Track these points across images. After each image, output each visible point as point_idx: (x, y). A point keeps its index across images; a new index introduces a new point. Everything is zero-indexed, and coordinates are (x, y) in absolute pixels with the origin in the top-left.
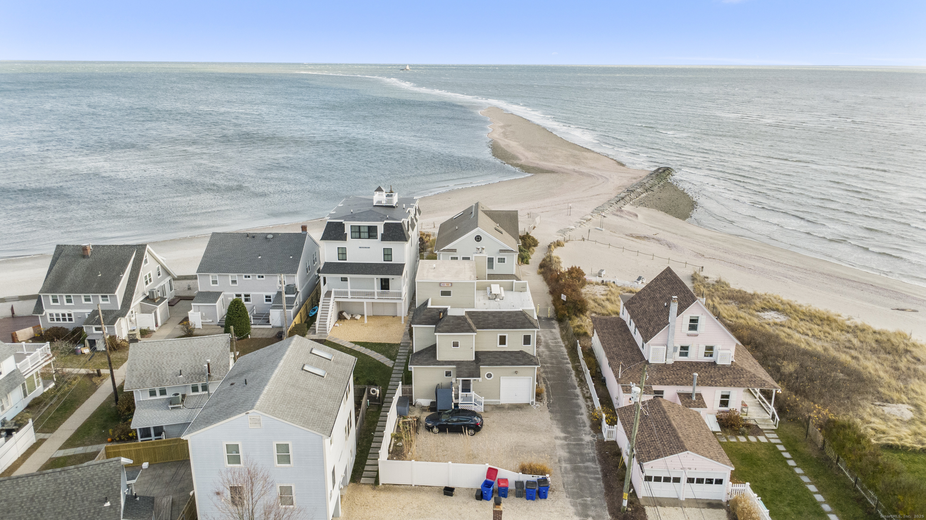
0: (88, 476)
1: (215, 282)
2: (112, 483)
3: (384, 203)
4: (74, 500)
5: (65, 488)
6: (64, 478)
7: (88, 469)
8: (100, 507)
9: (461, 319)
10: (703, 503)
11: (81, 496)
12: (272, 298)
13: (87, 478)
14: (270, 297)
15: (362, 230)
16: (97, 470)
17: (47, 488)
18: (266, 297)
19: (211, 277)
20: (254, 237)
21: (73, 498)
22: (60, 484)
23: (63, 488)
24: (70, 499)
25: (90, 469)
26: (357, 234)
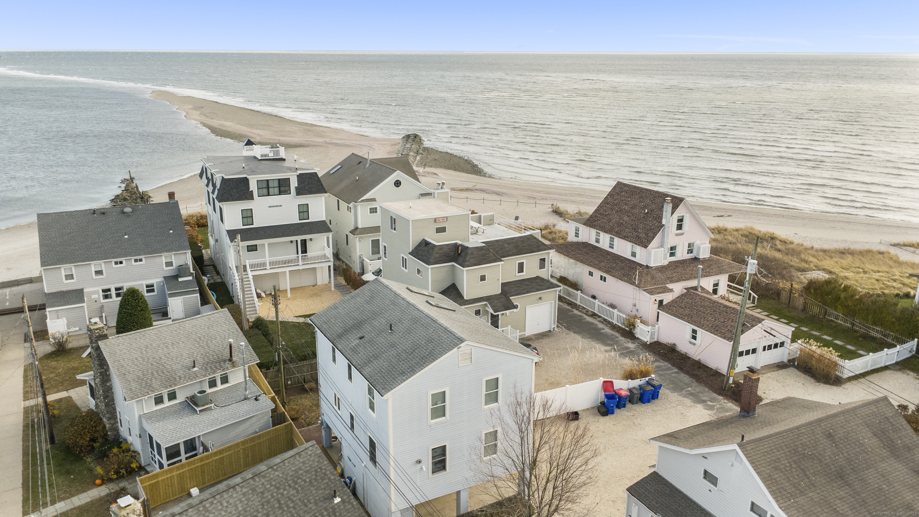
0: (291, 474)
1: (70, 277)
2: (325, 474)
3: (271, 155)
4: (294, 508)
5: (273, 496)
6: (263, 484)
7: (284, 465)
8: (331, 506)
9: (483, 250)
10: (774, 367)
11: (300, 499)
12: (155, 287)
13: (291, 476)
14: (153, 286)
15: (271, 185)
16: (297, 463)
17: (250, 503)
18: (147, 286)
19: (64, 270)
20: (104, 213)
21: (291, 505)
22: (263, 493)
23: (270, 497)
24: (287, 506)
25: (287, 465)
26: (265, 191)
